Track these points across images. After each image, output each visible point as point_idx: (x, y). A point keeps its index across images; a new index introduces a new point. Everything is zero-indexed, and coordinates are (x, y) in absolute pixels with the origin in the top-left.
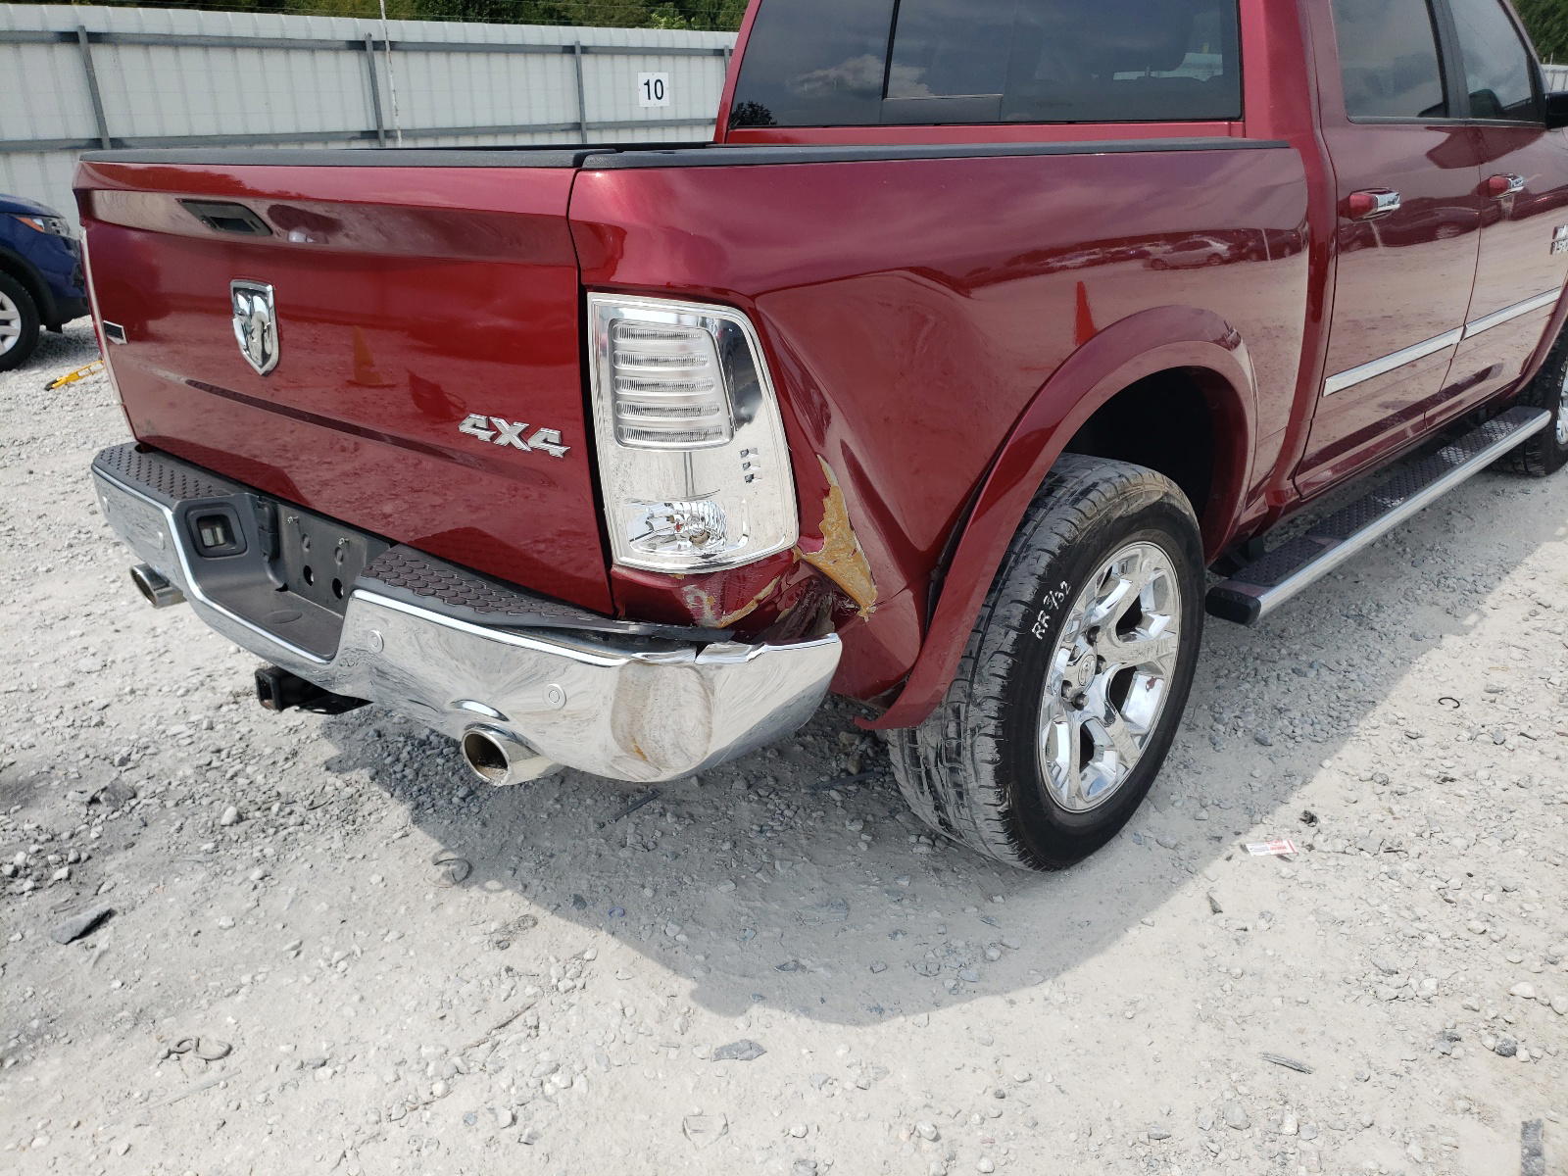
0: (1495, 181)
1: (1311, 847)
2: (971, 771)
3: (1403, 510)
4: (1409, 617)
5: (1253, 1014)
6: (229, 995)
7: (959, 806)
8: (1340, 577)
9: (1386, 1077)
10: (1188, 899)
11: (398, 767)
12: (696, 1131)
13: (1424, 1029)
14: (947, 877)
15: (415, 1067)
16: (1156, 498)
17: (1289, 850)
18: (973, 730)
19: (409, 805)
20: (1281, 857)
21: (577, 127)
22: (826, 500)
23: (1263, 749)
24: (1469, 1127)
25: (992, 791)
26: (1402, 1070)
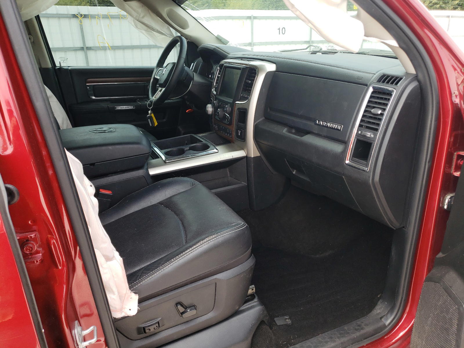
21: (250, 44)
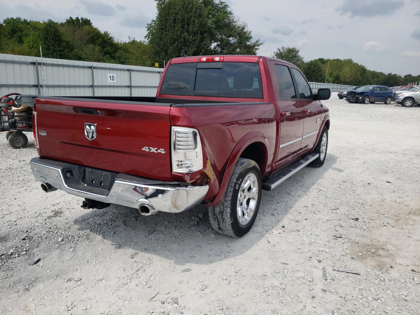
0: (305, 110)
1: (284, 231)
2: (226, 215)
3: (294, 171)
4: (297, 193)
5: (278, 257)
6: (76, 271)
7: (223, 222)
8: (283, 186)
9: (301, 264)
10: (263, 241)
11: (96, 229)
12: (182, 283)
13: (306, 257)
14: (219, 240)
15: (122, 278)
16: (254, 165)
17: (280, 232)
18: (226, 207)
19: (102, 235)
20: (279, 233)
21: (92, 86)
22: (207, 161)
23: (273, 216)
24: (314, 270)
25: (229, 219)
26: (303, 263)
